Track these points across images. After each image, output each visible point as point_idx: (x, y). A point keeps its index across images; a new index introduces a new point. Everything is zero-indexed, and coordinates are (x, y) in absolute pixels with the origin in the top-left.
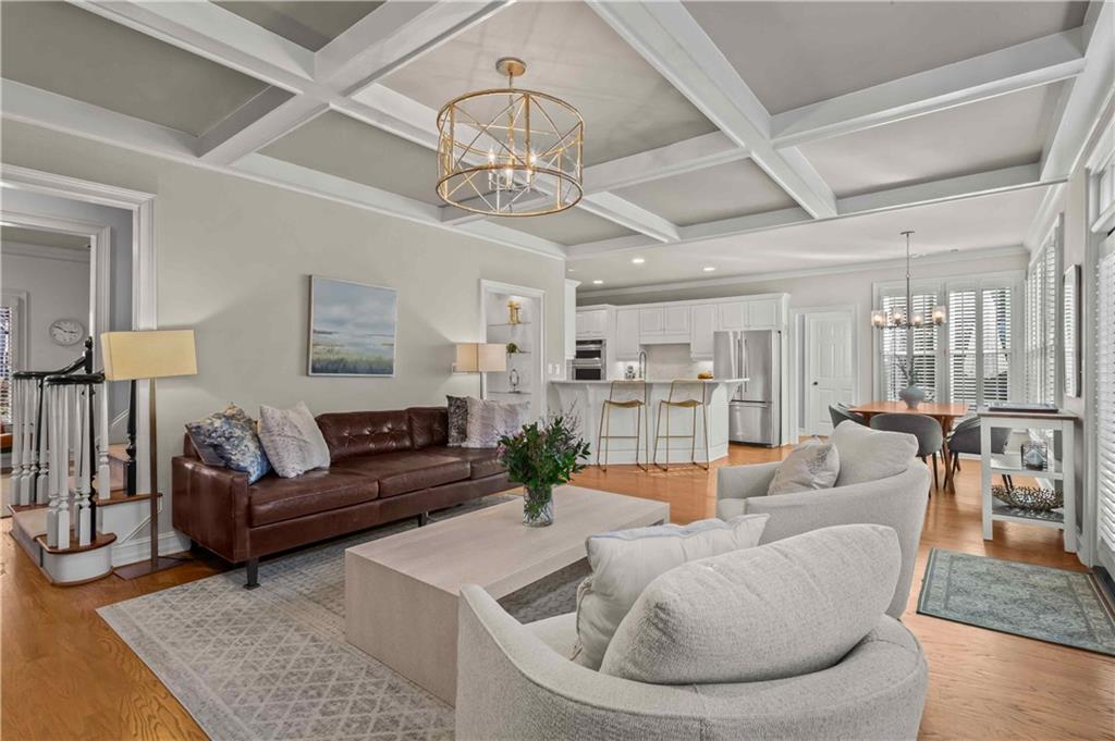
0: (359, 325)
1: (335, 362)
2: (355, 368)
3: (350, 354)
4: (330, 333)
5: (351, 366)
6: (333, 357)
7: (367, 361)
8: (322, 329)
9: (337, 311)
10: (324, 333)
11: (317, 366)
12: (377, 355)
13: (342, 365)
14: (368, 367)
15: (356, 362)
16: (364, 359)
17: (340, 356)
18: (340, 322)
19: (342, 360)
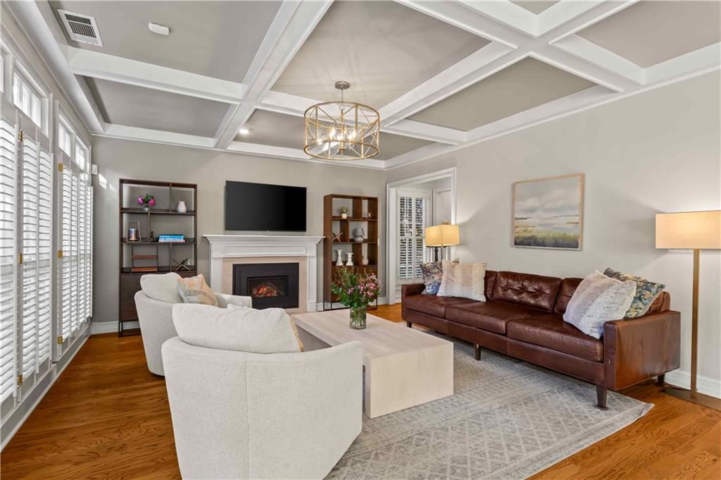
0: (546, 210)
1: (529, 238)
2: (544, 242)
3: (540, 232)
4: (525, 219)
5: (540, 241)
6: (527, 235)
7: (553, 238)
8: (520, 217)
9: (530, 203)
10: (522, 219)
11: (518, 241)
12: (563, 232)
13: (533, 240)
14: (553, 242)
15: (544, 237)
16: (551, 235)
17: (533, 234)
18: (532, 210)
19: (534, 237)
